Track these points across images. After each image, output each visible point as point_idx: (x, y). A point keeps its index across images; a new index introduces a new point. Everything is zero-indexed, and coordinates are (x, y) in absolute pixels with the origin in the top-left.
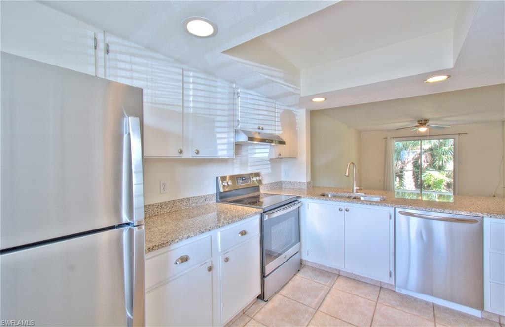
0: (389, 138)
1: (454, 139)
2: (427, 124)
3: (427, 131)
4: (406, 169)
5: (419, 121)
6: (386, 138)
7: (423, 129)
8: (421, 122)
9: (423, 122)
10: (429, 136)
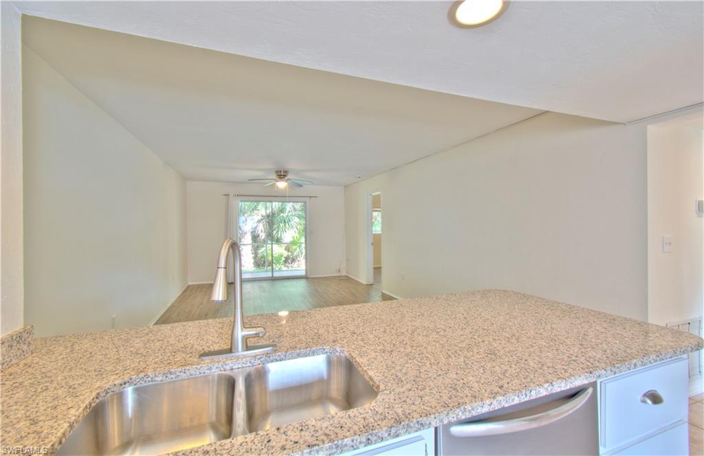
0: (231, 195)
1: (305, 202)
2: (286, 178)
3: (286, 188)
4: (244, 243)
5: (277, 172)
6: (228, 195)
7: (282, 185)
8: (279, 174)
9: (282, 175)
10: (289, 197)
